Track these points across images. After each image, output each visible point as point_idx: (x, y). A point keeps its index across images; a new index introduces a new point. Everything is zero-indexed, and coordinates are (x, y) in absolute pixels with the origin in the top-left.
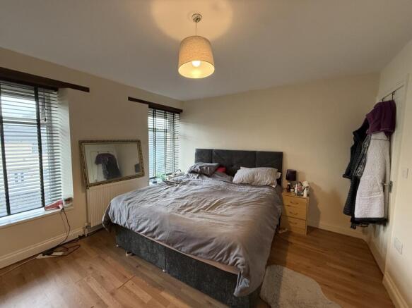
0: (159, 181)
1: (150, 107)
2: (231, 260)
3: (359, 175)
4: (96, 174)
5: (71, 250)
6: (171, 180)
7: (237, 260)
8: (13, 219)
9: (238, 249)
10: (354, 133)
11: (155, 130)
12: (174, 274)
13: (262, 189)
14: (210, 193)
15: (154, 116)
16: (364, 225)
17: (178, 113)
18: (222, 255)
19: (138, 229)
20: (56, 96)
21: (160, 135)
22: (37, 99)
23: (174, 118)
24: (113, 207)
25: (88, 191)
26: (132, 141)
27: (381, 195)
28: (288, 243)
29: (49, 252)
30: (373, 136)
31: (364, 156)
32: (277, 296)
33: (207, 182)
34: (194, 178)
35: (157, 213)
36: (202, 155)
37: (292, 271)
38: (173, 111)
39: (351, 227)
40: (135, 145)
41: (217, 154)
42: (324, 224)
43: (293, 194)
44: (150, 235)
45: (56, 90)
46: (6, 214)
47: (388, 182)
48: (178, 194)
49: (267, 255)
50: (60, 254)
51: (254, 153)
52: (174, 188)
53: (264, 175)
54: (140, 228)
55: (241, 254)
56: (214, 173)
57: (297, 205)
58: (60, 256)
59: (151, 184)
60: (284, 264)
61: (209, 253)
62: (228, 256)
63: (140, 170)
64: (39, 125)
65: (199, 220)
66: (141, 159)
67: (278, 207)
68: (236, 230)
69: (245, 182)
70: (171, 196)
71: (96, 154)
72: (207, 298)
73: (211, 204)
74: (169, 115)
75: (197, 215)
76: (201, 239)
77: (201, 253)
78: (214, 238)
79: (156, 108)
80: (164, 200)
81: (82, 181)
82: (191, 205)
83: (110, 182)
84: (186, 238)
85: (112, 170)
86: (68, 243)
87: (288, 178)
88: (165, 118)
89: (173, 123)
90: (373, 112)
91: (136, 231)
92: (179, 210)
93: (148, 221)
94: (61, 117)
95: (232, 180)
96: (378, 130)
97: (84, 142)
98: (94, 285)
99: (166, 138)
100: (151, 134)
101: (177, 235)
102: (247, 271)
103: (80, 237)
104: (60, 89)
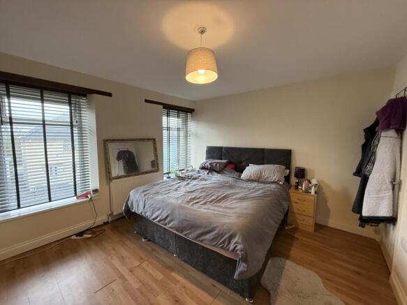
0: (173, 176)
1: (164, 108)
2: (232, 247)
3: (368, 173)
4: (117, 168)
5: (98, 233)
6: (183, 176)
7: (236, 247)
8: (53, 205)
9: (237, 237)
10: (364, 130)
11: (168, 129)
12: (183, 258)
13: (269, 185)
14: (218, 188)
15: (168, 115)
16: (373, 224)
17: (191, 112)
18: (224, 242)
19: (153, 217)
20: (85, 101)
21: (174, 133)
22: (70, 104)
23: (186, 118)
24: (132, 197)
25: (111, 183)
26: (148, 140)
27: (390, 193)
28: (293, 238)
29: (81, 234)
30: (383, 134)
31: (374, 153)
32: (277, 285)
33: (216, 178)
34: (204, 174)
35: (168, 204)
36: (213, 152)
37: (294, 264)
38: (185, 111)
39: (360, 226)
40: (151, 143)
41: (227, 151)
42: (333, 223)
43: (300, 191)
44: (162, 222)
45: (85, 96)
46: (48, 200)
47: (397, 180)
48: (188, 188)
49: (268, 246)
50: (89, 236)
51: (263, 151)
52: (185, 183)
53: (271, 172)
54: (154, 216)
55: (240, 241)
56: (223, 169)
57: (305, 203)
58: (89, 238)
59: (165, 178)
60: (287, 257)
61: (212, 240)
62: (229, 243)
63: (156, 165)
64: (72, 126)
65: (205, 211)
66: (156, 156)
67: (283, 203)
68: (236, 221)
69: (253, 178)
70: (182, 189)
71: (118, 151)
72: (211, 281)
73: (218, 197)
74: (182, 115)
75: (204, 206)
76: (206, 227)
77: (205, 240)
78: (216, 227)
79: (169, 108)
80: (175, 193)
81: (106, 175)
82: (199, 198)
83: (129, 176)
84: (193, 226)
85: (132, 165)
86: (95, 227)
87: (296, 176)
88: (178, 117)
89: (185, 121)
90: (384, 109)
91: (151, 219)
92: (188, 202)
93: (160, 211)
94: (89, 119)
95: (240, 176)
96: (387, 127)
97: (107, 140)
98: (116, 263)
99: (179, 136)
100: (165, 132)
101: (186, 223)
102: (244, 257)
103: (105, 223)
104: (88, 95)
